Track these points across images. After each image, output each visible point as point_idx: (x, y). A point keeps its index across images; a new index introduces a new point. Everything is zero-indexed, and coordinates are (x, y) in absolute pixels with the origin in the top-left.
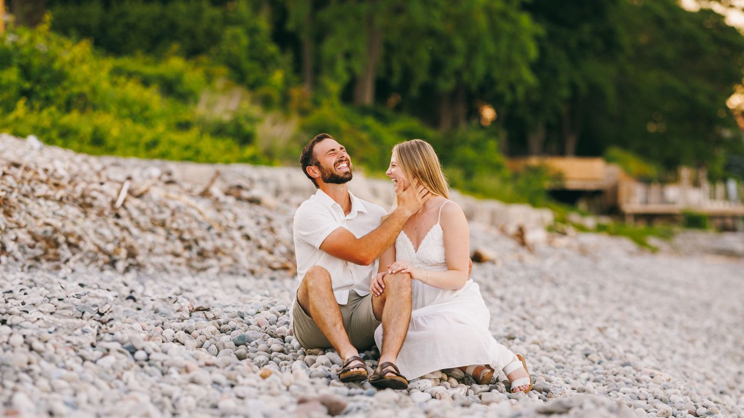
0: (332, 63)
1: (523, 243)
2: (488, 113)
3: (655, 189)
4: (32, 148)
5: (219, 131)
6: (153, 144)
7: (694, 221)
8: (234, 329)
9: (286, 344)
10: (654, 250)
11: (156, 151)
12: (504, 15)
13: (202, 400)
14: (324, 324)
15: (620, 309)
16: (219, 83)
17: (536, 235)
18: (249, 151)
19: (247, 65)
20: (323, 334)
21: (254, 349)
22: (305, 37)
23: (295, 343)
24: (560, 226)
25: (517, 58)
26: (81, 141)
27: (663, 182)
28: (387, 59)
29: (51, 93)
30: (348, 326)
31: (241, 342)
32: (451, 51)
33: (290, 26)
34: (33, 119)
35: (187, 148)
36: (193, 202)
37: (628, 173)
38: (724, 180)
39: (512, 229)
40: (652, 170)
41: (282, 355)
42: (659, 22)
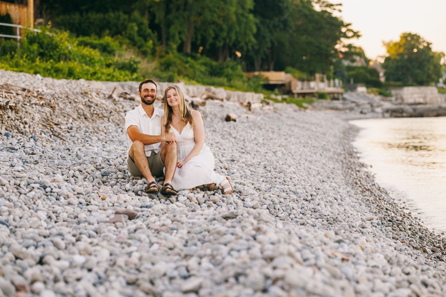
0: (174, 36)
1: (250, 110)
2: (239, 54)
3: (306, 83)
4: (38, 79)
5: (123, 67)
6: (95, 73)
7: (322, 96)
8: (103, 168)
9: (126, 174)
10: (306, 108)
11: (95, 77)
12: (243, 15)
13: (70, 214)
14: (140, 167)
15: (286, 139)
16: (124, 47)
17: (256, 106)
18: (135, 75)
19: (137, 38)
20: (140, 171)
21: (111, 177)
22: (162, 26)
23: (129, 174)
24: (267, 100)
25: (249, 32)
26: (64, 74)
27: (309, 80)
28: (195, 34)
29: (52, 53)
30: (151, 168)
31: (105, 174)
32: (222, 30)
33: (157, 21)
34: (43, 65)
35: (109, 75)
36: (104, 101)
37: (294, 77)
38: (334, 79)
39: (245, 104)
40: (305, 76)
41: (123, 180)
42: (306, 16)
